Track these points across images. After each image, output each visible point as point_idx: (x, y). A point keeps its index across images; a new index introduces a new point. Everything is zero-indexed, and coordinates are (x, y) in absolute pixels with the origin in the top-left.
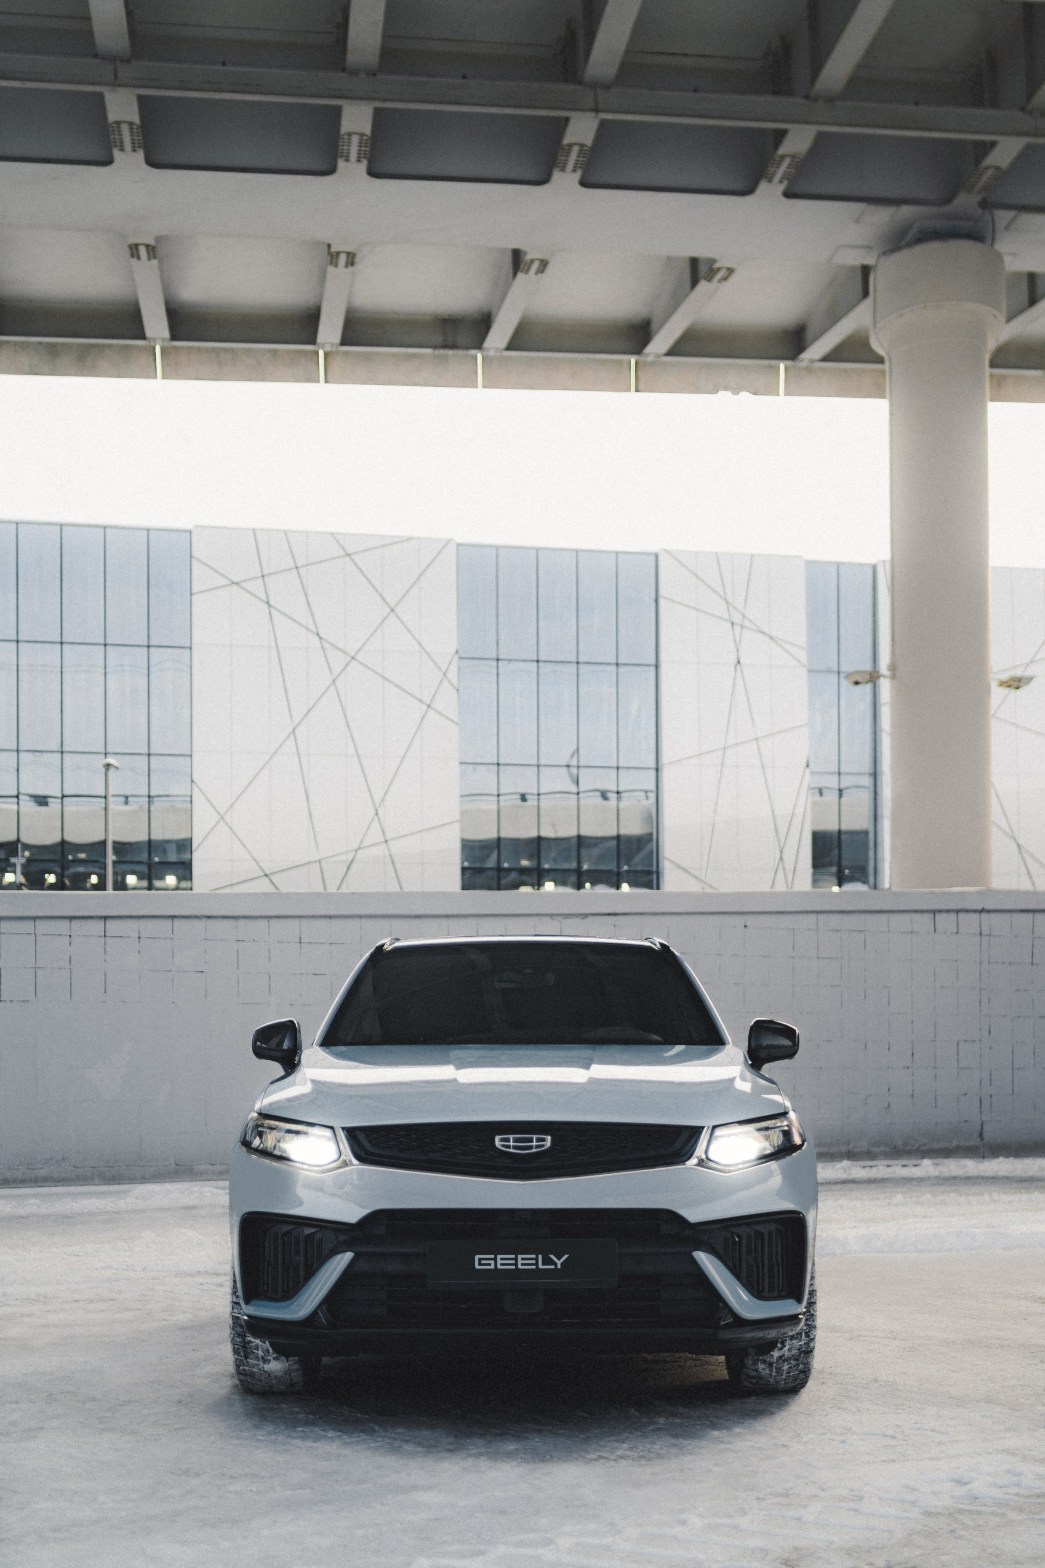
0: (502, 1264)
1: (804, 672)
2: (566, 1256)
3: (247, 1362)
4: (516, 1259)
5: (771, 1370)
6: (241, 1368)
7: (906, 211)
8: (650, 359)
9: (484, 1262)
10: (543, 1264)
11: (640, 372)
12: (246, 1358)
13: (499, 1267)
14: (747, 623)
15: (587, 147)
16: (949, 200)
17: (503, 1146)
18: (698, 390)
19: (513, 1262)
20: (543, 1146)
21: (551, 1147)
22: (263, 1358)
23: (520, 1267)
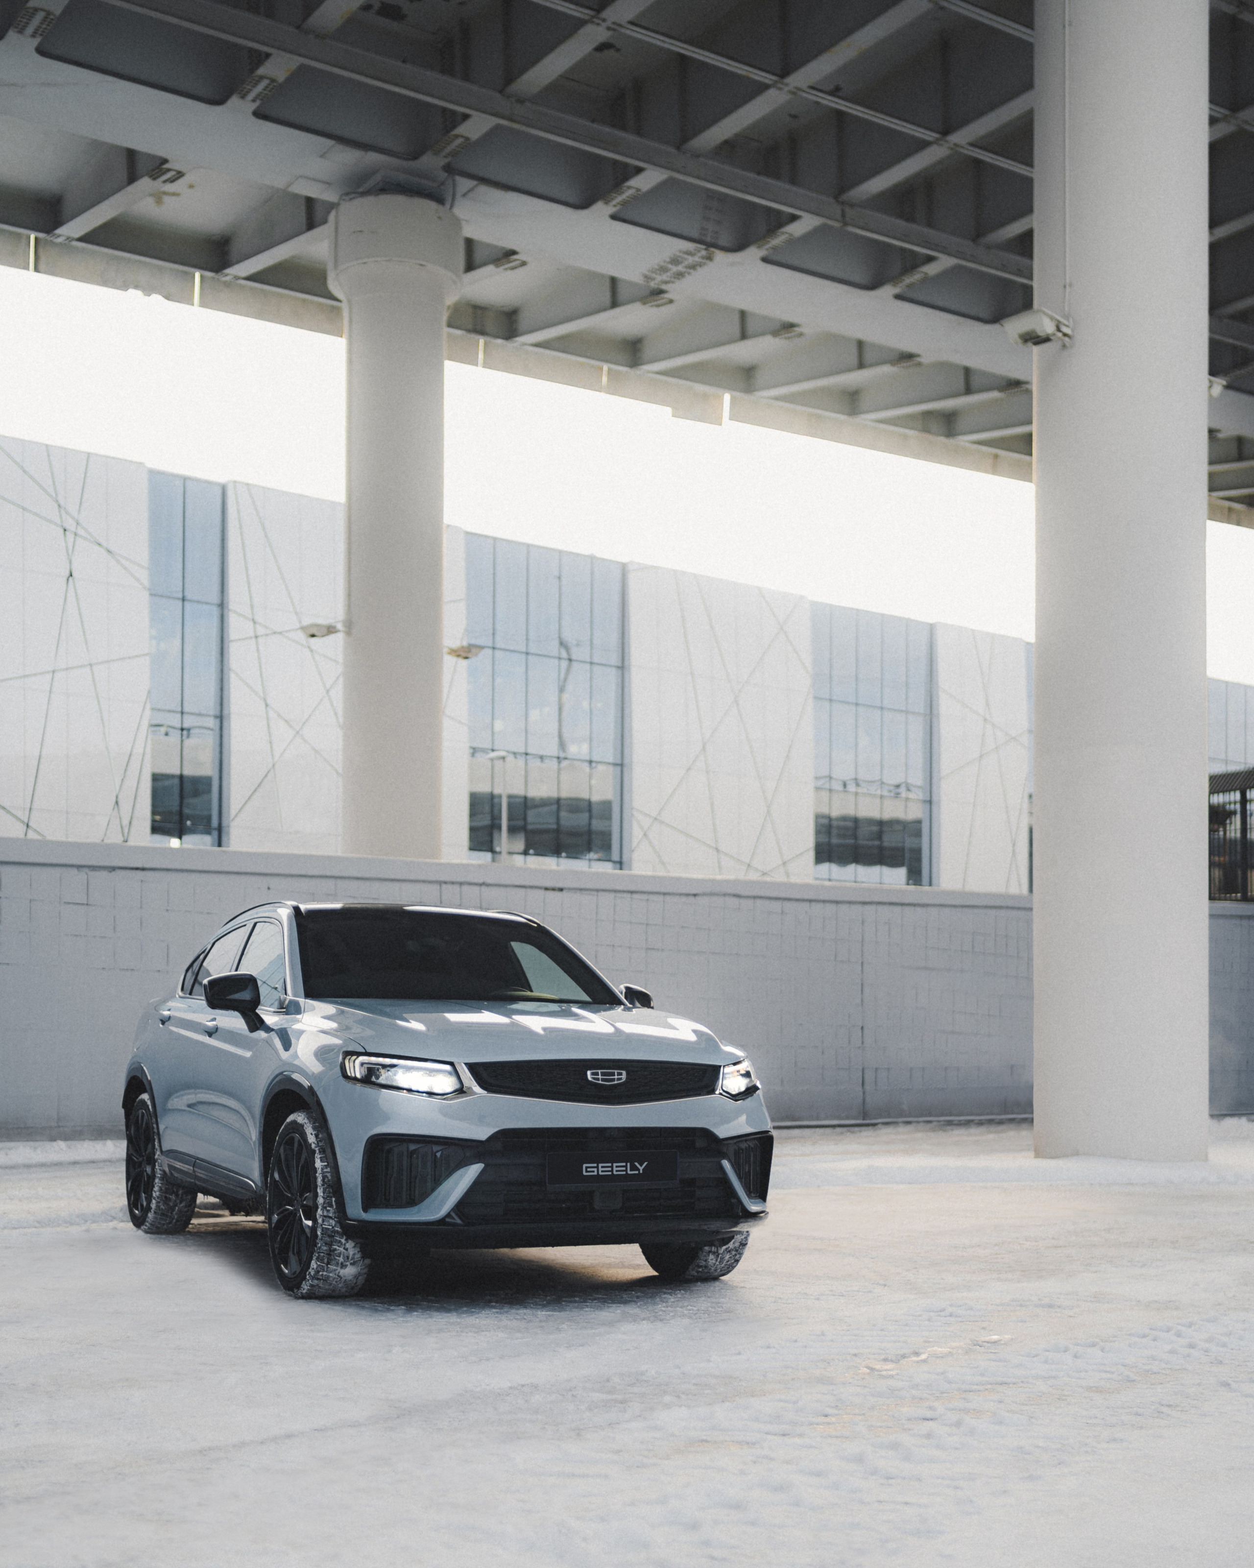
0: (602, 1171)
1: (146, 594)
2: (646, 1163)
3: (328, 1267)
4: (612, 1167)
5: (717, 1260)
6: (321, 1273)
7: (373, 158)
8: (59, 240)
9: (590, 1169)
10: (631, 1170)
11: (41, 250)
12: (328, 1263)
13: (601, 1173)
14: (81, 532)
15: (54, 15)
16: (415, 157)
17: (594, 1078)
18: (105, 283)
19: (610, 1169)
20: (621, 1079)
21: (626, 1081)
22: (342, 1264)
23: (615, 1173)
